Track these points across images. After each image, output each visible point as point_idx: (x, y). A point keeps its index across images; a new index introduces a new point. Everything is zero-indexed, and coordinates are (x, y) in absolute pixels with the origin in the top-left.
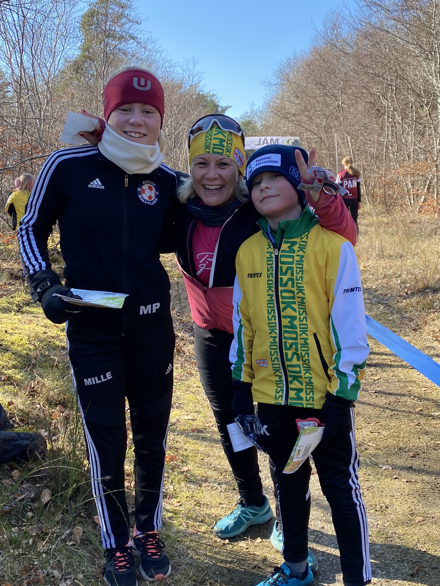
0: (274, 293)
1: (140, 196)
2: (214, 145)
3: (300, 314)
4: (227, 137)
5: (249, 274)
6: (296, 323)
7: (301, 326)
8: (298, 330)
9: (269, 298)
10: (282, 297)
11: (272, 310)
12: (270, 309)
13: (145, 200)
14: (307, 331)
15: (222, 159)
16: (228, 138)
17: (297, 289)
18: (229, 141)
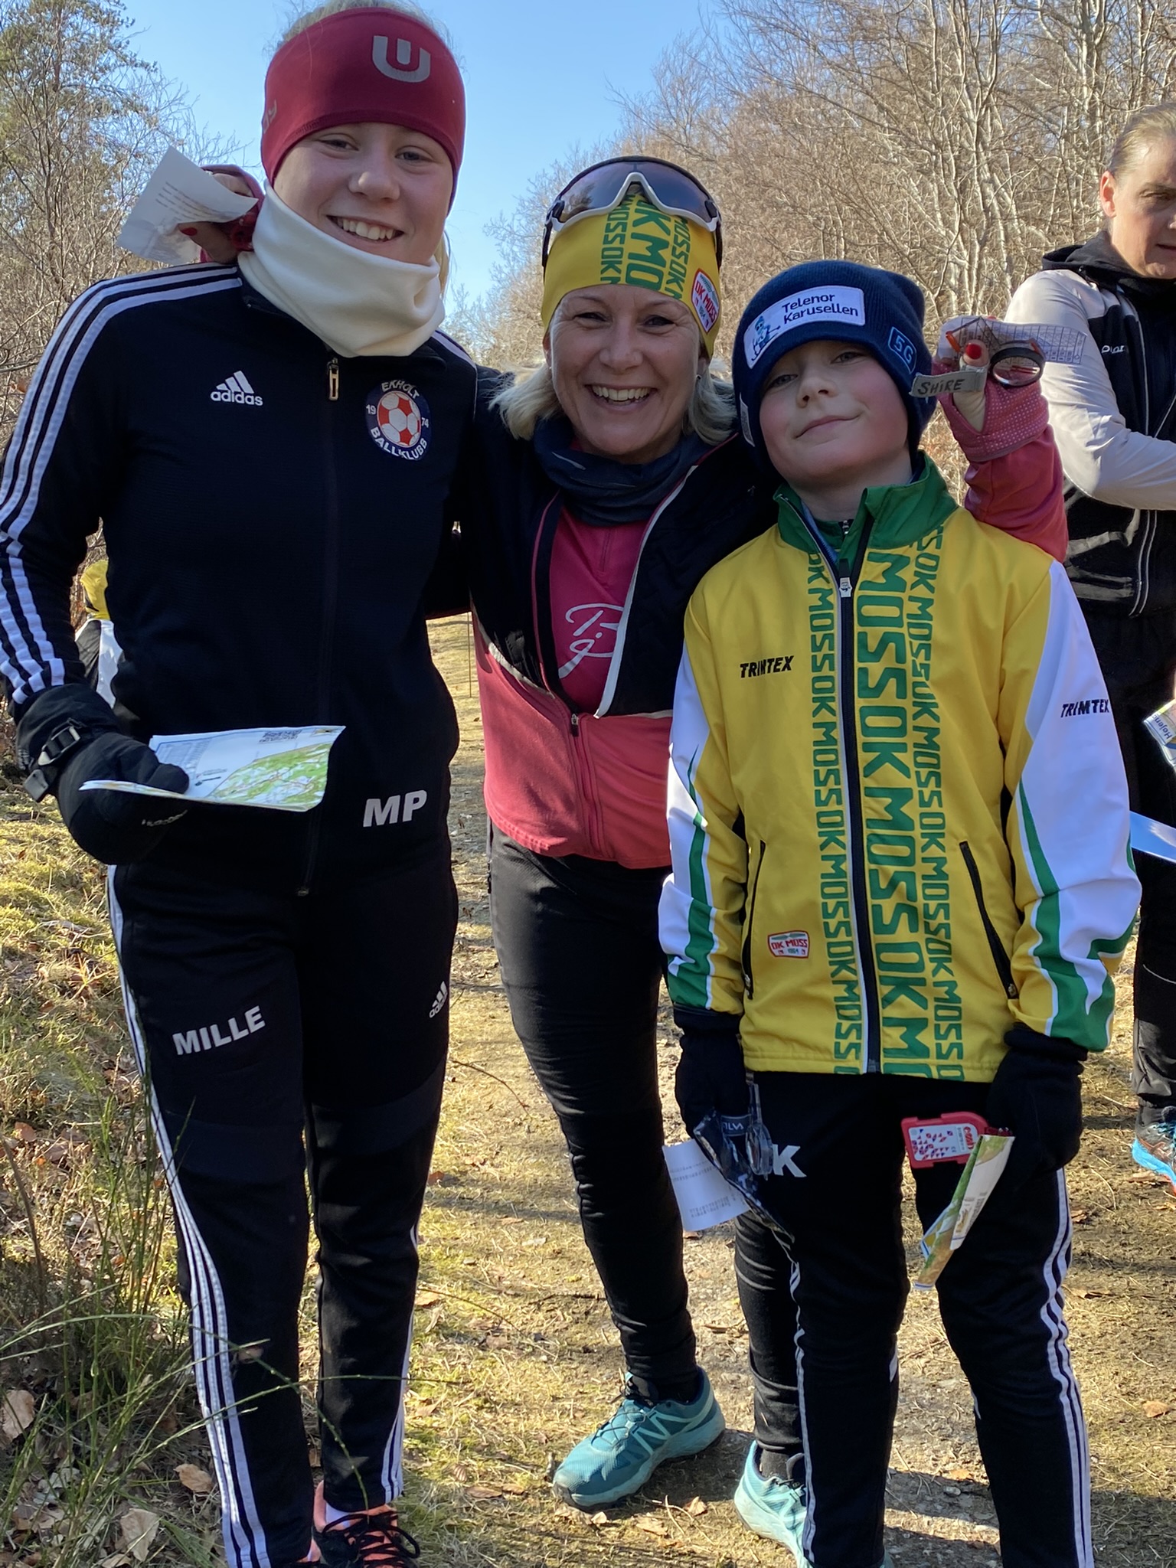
0: (838, 719)
1: (375, 432)
2: (632, 256)
3: (920, 784)
4: (673, 233)
5: (744, 666)
6: (911, 810)
7: (926, 821)
8: (917, 832)
9: (819, 734)
10: (867, 731)
11: (829, 772)
12: (823, 770)
13: (391, 444)
14: (942, 835)
15: (656, 304)
16: (676, 237)
17: (915, 704)
18: (680, 245)
